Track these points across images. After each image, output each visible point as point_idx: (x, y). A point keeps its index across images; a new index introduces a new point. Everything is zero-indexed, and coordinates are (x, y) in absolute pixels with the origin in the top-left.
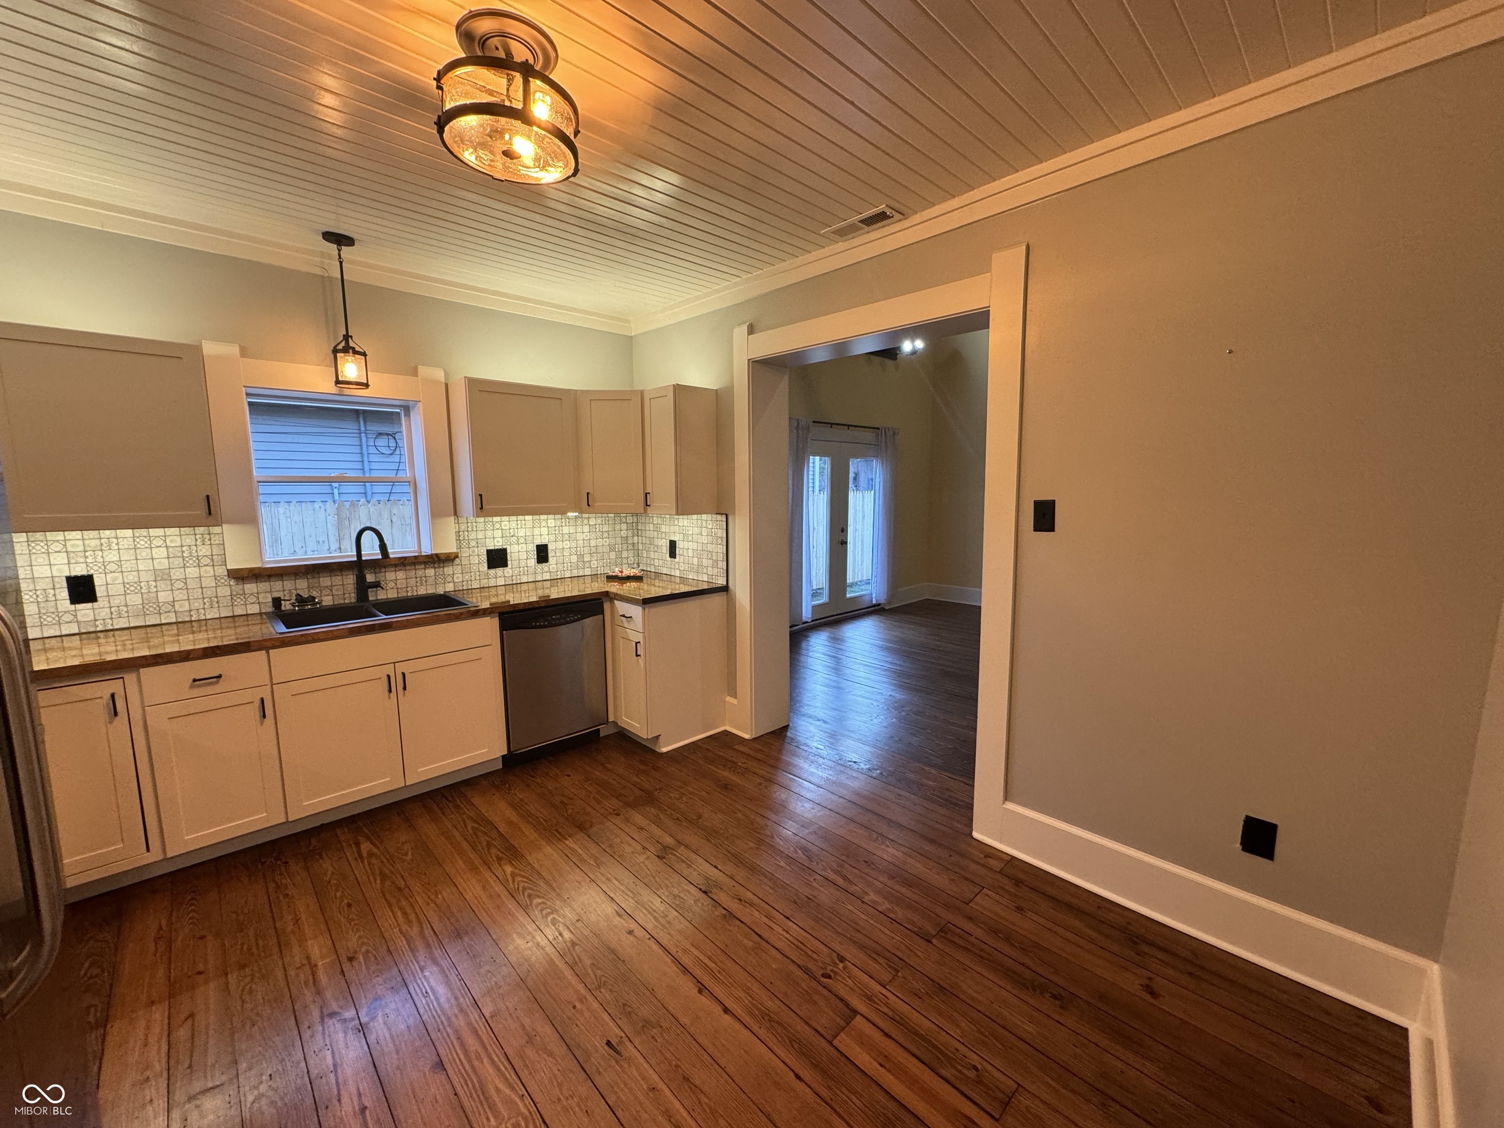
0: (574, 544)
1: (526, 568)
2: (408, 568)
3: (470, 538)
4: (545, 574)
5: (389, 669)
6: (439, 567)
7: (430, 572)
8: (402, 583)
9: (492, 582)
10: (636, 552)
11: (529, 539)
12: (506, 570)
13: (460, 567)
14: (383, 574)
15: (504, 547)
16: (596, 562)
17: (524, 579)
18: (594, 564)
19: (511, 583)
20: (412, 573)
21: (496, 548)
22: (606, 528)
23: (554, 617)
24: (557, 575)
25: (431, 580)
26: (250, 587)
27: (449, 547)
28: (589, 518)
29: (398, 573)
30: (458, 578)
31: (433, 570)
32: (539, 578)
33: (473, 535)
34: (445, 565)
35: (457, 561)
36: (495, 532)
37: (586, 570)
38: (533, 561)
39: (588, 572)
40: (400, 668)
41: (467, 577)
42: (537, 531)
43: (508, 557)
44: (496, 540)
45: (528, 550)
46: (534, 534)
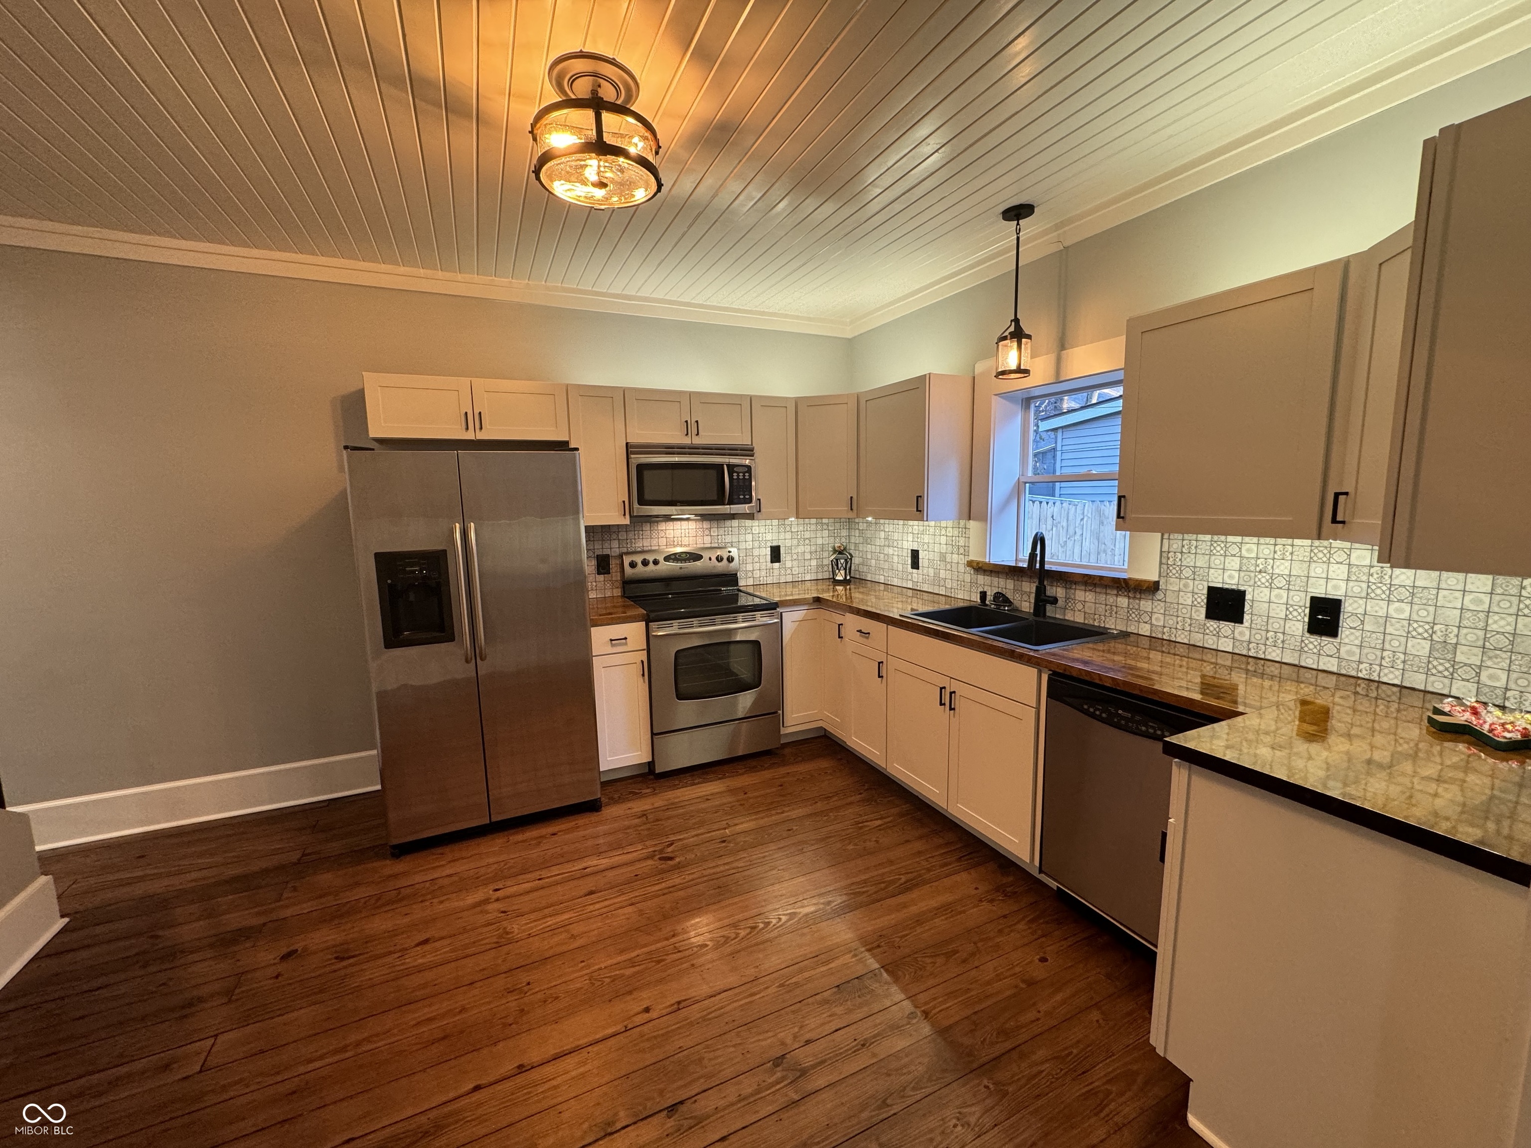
0: (1424, 614)
1: (1282, 636)
2: (1098, 590)
3: (1184, 563)
4: (1324, 659)
5: (945, 682)
6: (1134, 598)
7: (1123, 601)
9: (1211, 641)
11: (1298, 583)
12: (1239, 628)
13: (1162, 604)
14: (1073, 591)
15: (1242, 588)
17: (1275, 655)
19: (1244, 652)
20: (1102, 597)
21: (1226, 586)
23: (1120, 712)
24: (1358, 670)
25: (1123, 613)
26: (981, 579)
27: (1150, 574)
29: (1087, 594)
30: (1158, 620)
31: (1126, 600)
32: (1309, 662)
33: (1189, 560)
34: (1143, 596)
35: (1160, 595)
36: (1228, 559)
38: (1298, 625)
40: (955, 686)
41: (1171, 622)
42: (1319, 570)
43: (1247, 607)
44: (1227, 574)
45: (1291, 602)
46: (1312, 574)
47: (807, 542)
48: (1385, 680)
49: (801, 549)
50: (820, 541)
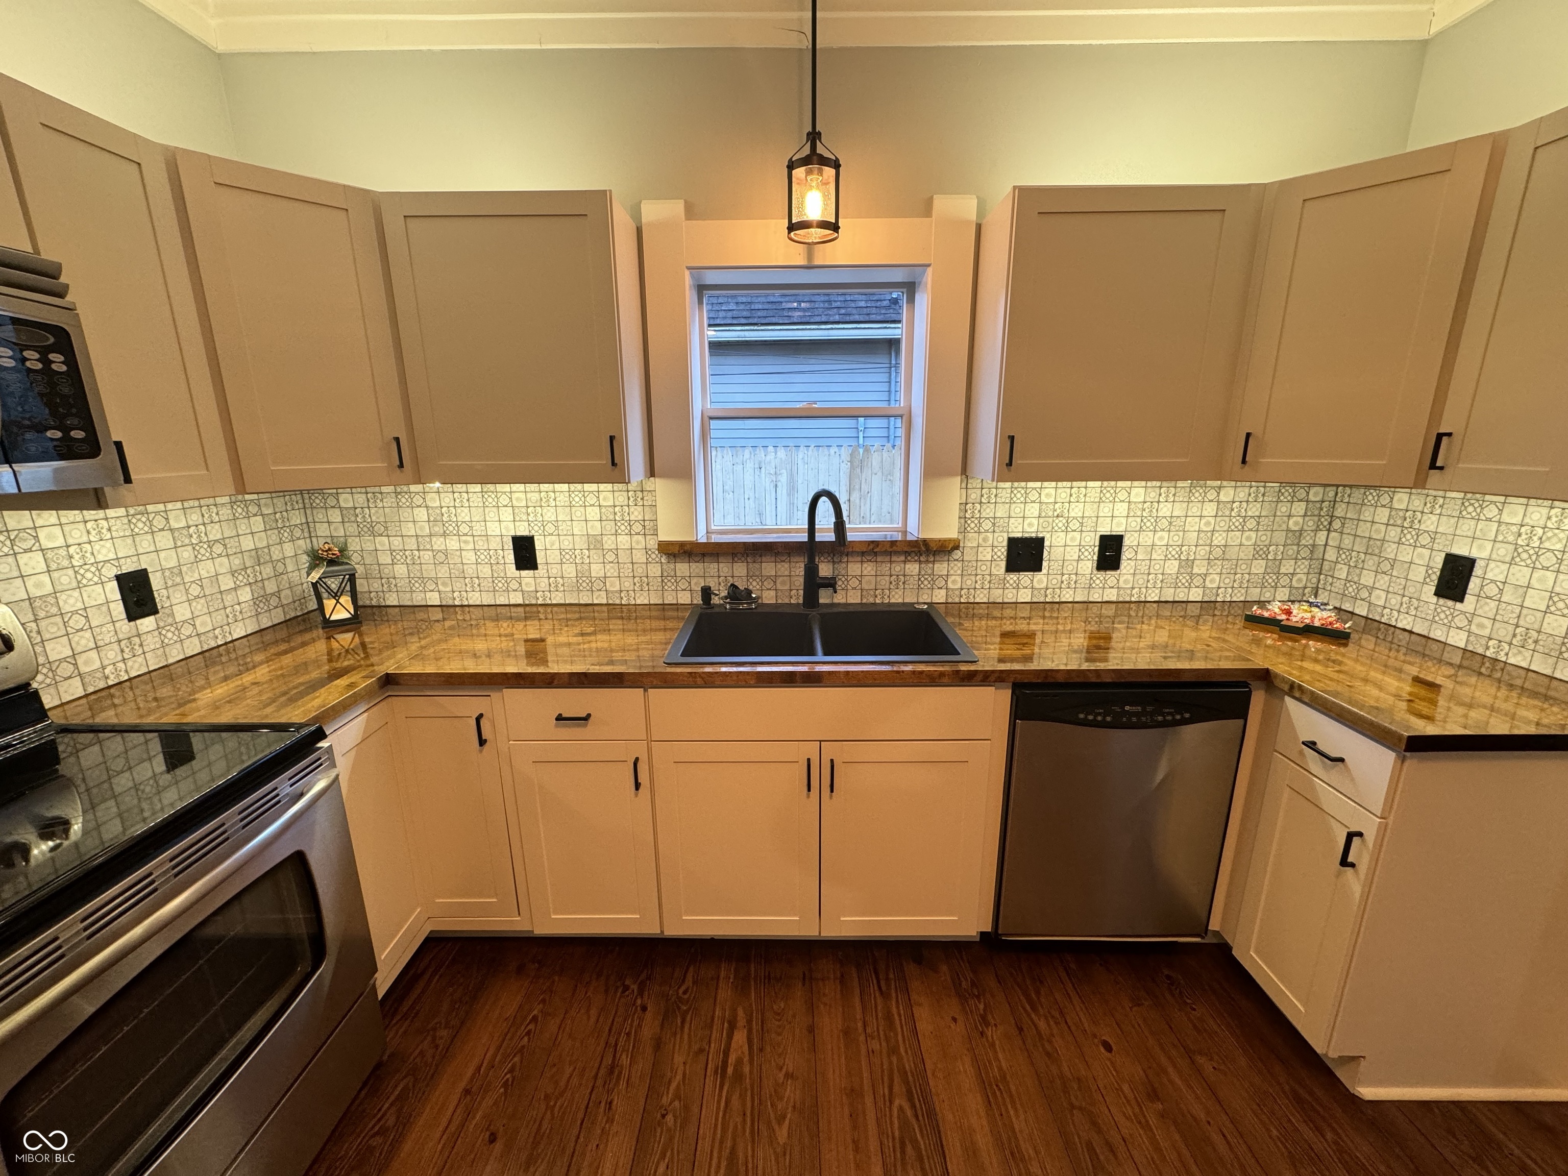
0: (1176, 539)
1: (1073, 577)
2: (879, 559)
3: (984, 515)
4: (1107, 591)
5: (811, 751)
6: (927, 561)
7: (913, 568)
8: (869, 582)
9: (1010, 596)
10: (1315, 564)
11: (1089, 524)
12: (1038, 576)
13: (960, 564)
14: (844, 565)
15: (1040, 535)
16: (1217, 578)
17: (1068, 596)
18: (1213, 581)
19: (1042, 600)
20: (885, 568)
21: (1026, 535)
22: (1254, 510)
23: (1127, 708)
24: (1132, 595)
25: (913, 582)
27: (947, 531)
28: (1220, 488)
29: (865, 565)
30: (955, 582)
31: (917, 566)
32: (1096, 597)
33: (988, 511)
34: (937, 558)
35: (957, 554)
36: (1028, 506)
37: (1193, 590)
38: (1088, 565)
39: (1196, 595)
40: (830, 750)
41: (969, 582)
42: (1106, 510)
43: (1045, 554)
44: (1027, 521)
45: (1083, 543)
46: (1101, 514)
47: (218, 549)
48: (1149, 599)
49: (206, 569)
50: (248, 543)
